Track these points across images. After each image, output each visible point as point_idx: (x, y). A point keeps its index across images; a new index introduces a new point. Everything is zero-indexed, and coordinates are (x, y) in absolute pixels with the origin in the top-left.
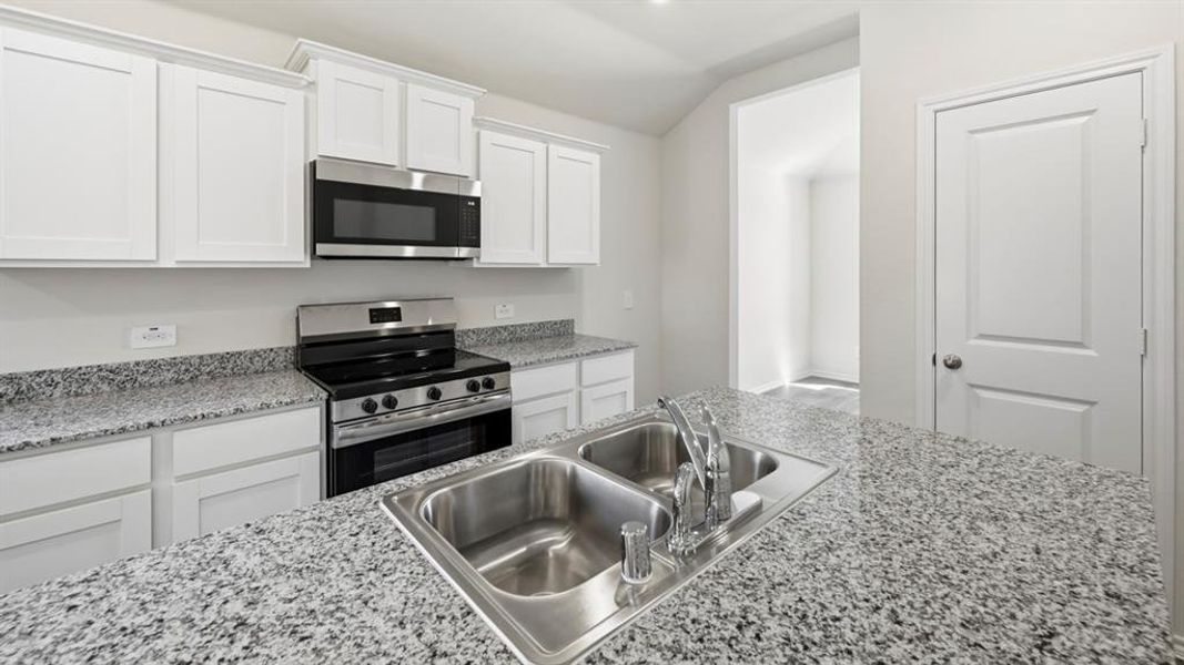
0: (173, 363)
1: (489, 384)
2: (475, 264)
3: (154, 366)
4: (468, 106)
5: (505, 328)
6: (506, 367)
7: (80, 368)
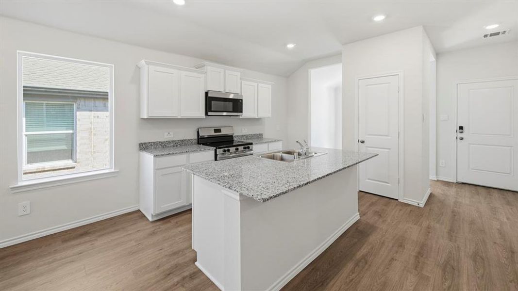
0: (173, 141)
1: (249, 148)
2: (241, 117)
3: (169, 142)
4: (239, 74)
5: (245, 135)
6: (252, 144)
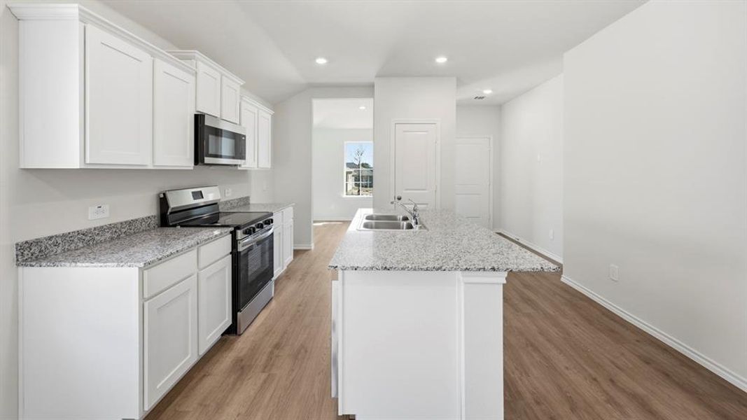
3: (102, 230)
5: (229, 201)
7: (69, 233)
